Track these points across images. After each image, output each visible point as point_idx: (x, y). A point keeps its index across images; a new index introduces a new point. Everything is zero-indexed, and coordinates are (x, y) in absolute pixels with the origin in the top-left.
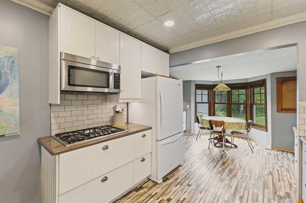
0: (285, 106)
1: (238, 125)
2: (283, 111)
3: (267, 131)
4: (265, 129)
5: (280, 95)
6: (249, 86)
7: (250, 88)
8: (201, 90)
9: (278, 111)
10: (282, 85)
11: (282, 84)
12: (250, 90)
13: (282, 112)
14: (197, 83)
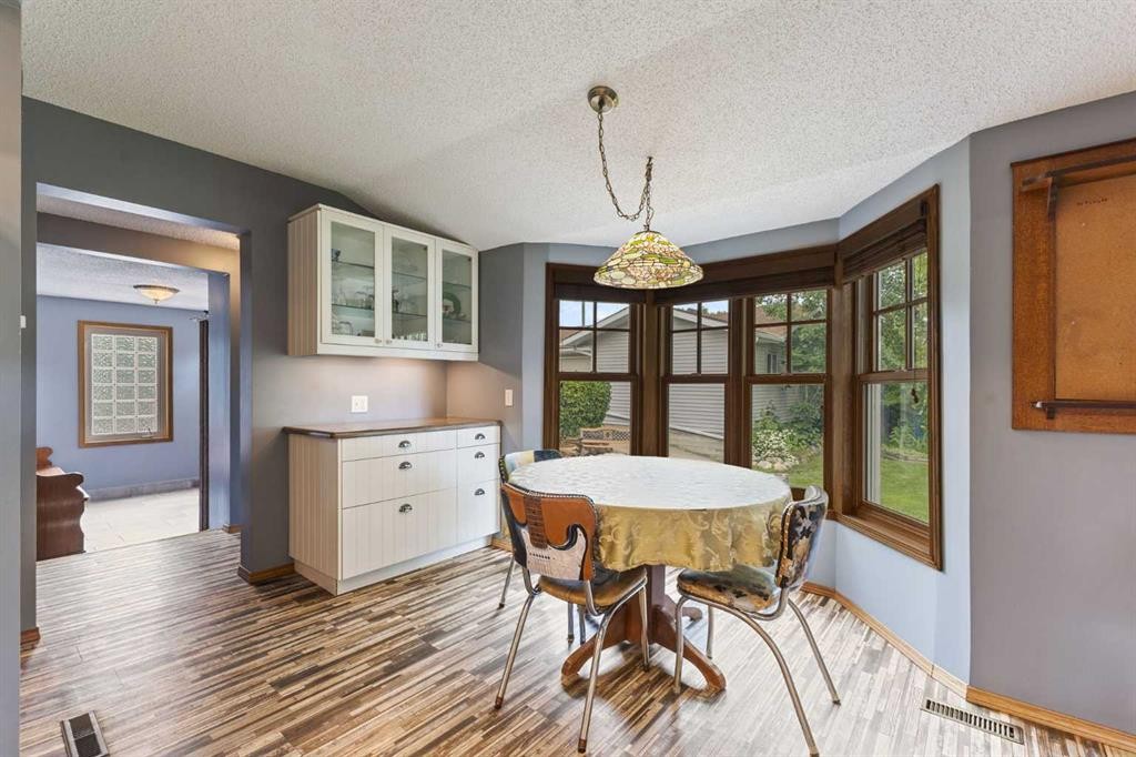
0: (1072, 380)
1: (706, 536)
2: (1059, 421)
3: (941, 567)
4: (927, 550)
5: (1041, 295)
6: (846, 261)
7: (846, 274)
8: (579, 304)
9: (1019, 424)
10: (1052, 216)
11: (1054, 205)
12: (847, 288)
13: (1050, 429)
14: (555, 258)
